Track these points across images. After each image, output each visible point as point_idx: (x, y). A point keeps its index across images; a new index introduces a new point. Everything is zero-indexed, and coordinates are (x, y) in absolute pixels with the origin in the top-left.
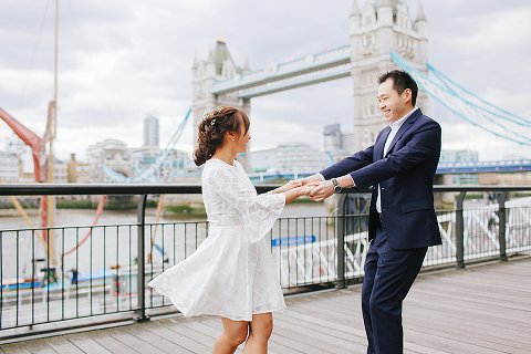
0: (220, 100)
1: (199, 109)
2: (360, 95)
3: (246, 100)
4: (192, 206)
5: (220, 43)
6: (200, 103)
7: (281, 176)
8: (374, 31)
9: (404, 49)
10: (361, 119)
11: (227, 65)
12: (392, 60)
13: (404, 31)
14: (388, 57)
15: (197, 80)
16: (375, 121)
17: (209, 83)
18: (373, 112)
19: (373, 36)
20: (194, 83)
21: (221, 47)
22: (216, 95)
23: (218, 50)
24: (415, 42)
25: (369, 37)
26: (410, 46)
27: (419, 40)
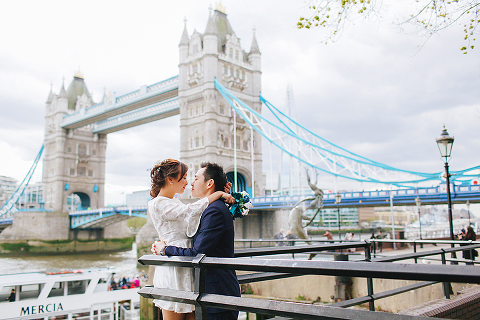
0: (71, 135)
1: (50, 143)
2: (186, 126)
3: (102, 135)
4: (30, 243)
5: (76, 78)
6: (51, 137)
7: (118, 212)
8: (200, 59)
9: (232, 79)
10: (187, 151)
11: (82, 100)
12: (215, 89)
13: (234, 61)
14: (212, 86)
15: (50, 114)
16: (199, 153)
17: (59, 116)
18: (197, 144)
19: (199, 65)
20: (47, 117)
21: (79, 83)
22: (67, 130)
23: (73, 86)
24: (247, 73)
25: (195, 66)
26: (241, 77)
27: (252, 72)
